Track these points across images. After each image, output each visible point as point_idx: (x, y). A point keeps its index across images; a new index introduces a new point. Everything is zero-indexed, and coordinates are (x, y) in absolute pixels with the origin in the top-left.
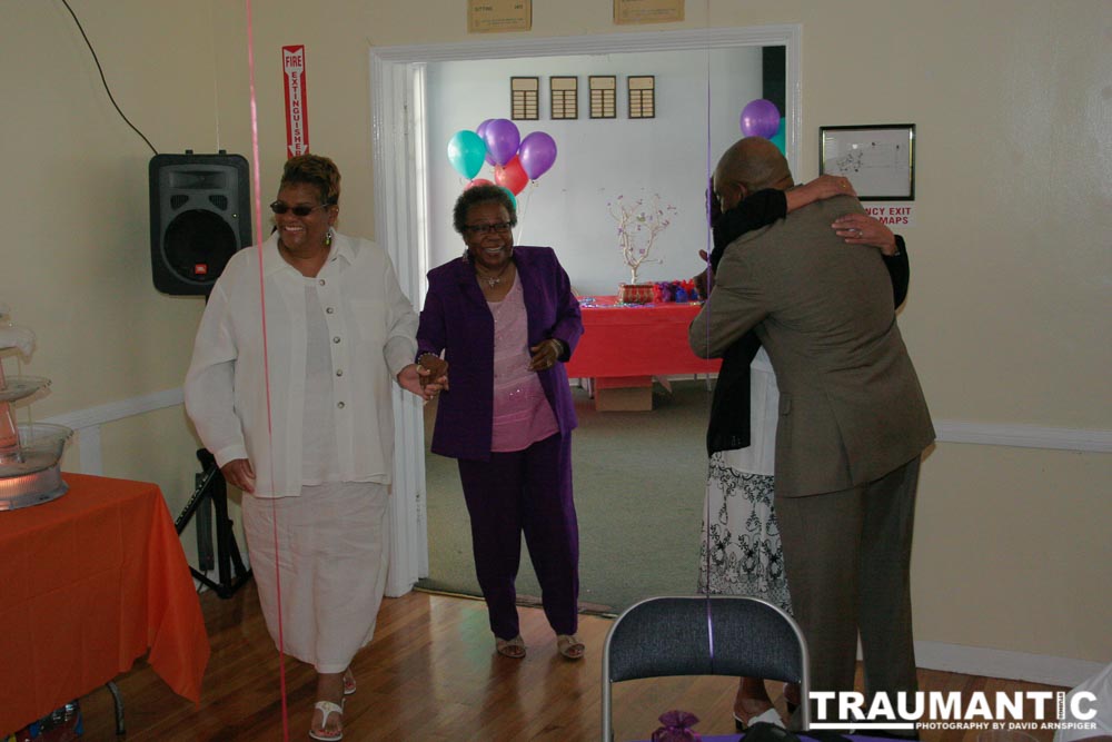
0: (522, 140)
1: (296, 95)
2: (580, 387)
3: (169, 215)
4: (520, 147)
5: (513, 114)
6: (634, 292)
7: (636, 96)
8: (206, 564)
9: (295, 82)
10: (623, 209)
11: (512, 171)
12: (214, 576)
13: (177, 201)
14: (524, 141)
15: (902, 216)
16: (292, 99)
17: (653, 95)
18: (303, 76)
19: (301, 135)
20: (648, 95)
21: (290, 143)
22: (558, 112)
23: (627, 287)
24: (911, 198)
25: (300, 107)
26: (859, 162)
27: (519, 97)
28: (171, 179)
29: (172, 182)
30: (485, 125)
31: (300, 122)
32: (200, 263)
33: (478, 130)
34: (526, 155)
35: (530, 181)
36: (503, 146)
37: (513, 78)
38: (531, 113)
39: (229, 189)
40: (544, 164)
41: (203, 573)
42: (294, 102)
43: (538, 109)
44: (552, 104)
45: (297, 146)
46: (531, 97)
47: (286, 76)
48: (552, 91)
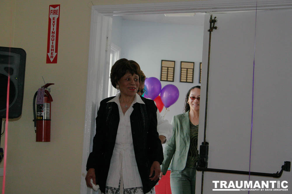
0: (162, 88)
1: (53, 28)
4: (161, 91)
5: (161, 78)
9: (54, 22)
14: (164, 88)
16: (52, 30)
18: (58, 19)
19: (54, 48)
21: (48, 52)
22: (184, 79)
25: (55, 35)
27: (165, 70)
31: (54, 42)
34: (164, 96)
37: (162, 61)
38: (170, 78)
39: (15, 66)
42: (52, 32)
43: (173, 77)
44: (181, 75)
45: (52, 53)
46: (171, 70)
47: (50, 19)
48: (181, 68)
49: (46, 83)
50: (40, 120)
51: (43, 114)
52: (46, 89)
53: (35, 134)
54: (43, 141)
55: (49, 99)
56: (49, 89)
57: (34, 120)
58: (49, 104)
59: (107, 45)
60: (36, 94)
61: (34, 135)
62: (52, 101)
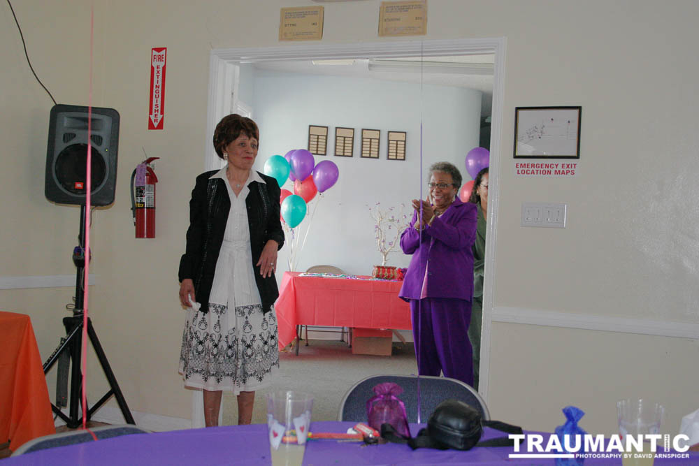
0: (315, 165)
1: (158, 81)
2: (343, 341)
3: (61, 146)
4: (314, 169)
6: (384, 272)
7: (393, 145)
8: (61, 403)
9: (158, 72)
10: (380, 212)
11: (306, 186)
12: (66, 411)
13: (68, 137)
14: (318, 165)
15: (570, 170)
16: (155, 83)
17: (405, 144)
18: (164, 68)
19: (159, 108)
20: (401, 145)
21: (151, 113)
22: (340, 151)
23: (379, 267)
24: (577, 157)
25: (160, 89)
26: (542, 132)
27: (314, 139)
28: (65, 122)
29: (65, 125)
30: (291, 153)
31: (159, 99)
32: (79, 182)
33: (286, 156)
34: (318, 176)
35: (318, 193)
36: (303, 168)
37: (310, 126)
38: (321, 150)
39: (104, 133)
40: (330, 182)
41: (58, 408)
42: (156, 86)
43: (326, 148)
44: (336, 145)
45: (156, 115)
46: (322, 139)
47: (153, 68)
48: (336, 137)
49: (149, 157)
50: (140, 208)
51: (145, 200)
52: (148, 165)
53: (134, 227)
54: (145, 236)
55: (153, 179)
56: (153, 166)
57: (132, 209)
58: (153, 186)
59: (232, 103)
60: (135, 172)
61: (133, 229)
62: (157, 181)
